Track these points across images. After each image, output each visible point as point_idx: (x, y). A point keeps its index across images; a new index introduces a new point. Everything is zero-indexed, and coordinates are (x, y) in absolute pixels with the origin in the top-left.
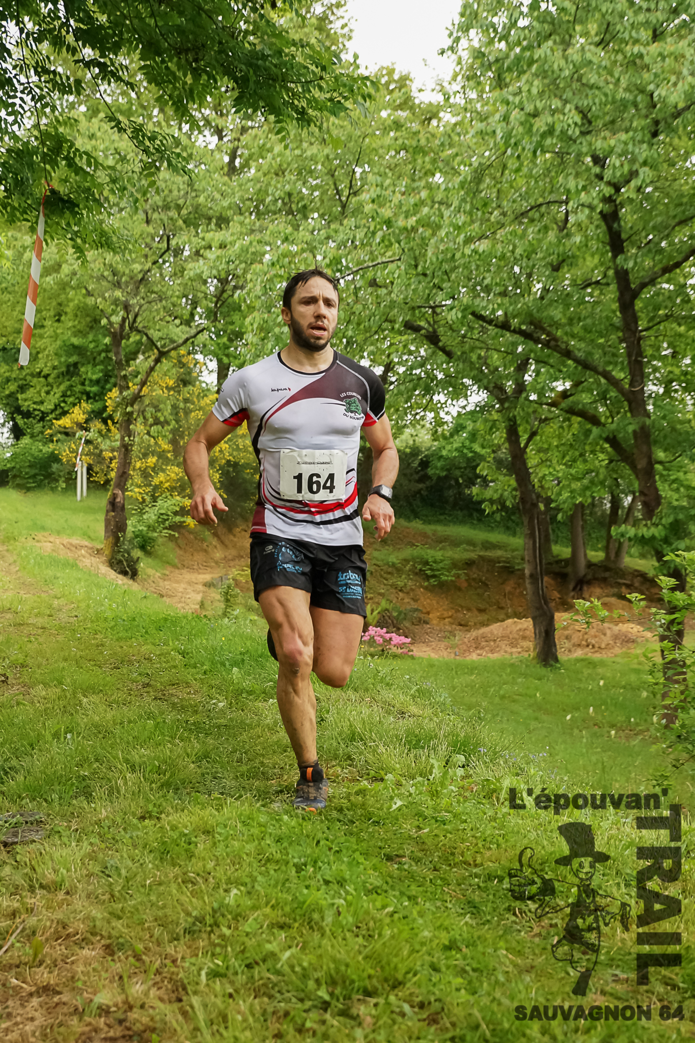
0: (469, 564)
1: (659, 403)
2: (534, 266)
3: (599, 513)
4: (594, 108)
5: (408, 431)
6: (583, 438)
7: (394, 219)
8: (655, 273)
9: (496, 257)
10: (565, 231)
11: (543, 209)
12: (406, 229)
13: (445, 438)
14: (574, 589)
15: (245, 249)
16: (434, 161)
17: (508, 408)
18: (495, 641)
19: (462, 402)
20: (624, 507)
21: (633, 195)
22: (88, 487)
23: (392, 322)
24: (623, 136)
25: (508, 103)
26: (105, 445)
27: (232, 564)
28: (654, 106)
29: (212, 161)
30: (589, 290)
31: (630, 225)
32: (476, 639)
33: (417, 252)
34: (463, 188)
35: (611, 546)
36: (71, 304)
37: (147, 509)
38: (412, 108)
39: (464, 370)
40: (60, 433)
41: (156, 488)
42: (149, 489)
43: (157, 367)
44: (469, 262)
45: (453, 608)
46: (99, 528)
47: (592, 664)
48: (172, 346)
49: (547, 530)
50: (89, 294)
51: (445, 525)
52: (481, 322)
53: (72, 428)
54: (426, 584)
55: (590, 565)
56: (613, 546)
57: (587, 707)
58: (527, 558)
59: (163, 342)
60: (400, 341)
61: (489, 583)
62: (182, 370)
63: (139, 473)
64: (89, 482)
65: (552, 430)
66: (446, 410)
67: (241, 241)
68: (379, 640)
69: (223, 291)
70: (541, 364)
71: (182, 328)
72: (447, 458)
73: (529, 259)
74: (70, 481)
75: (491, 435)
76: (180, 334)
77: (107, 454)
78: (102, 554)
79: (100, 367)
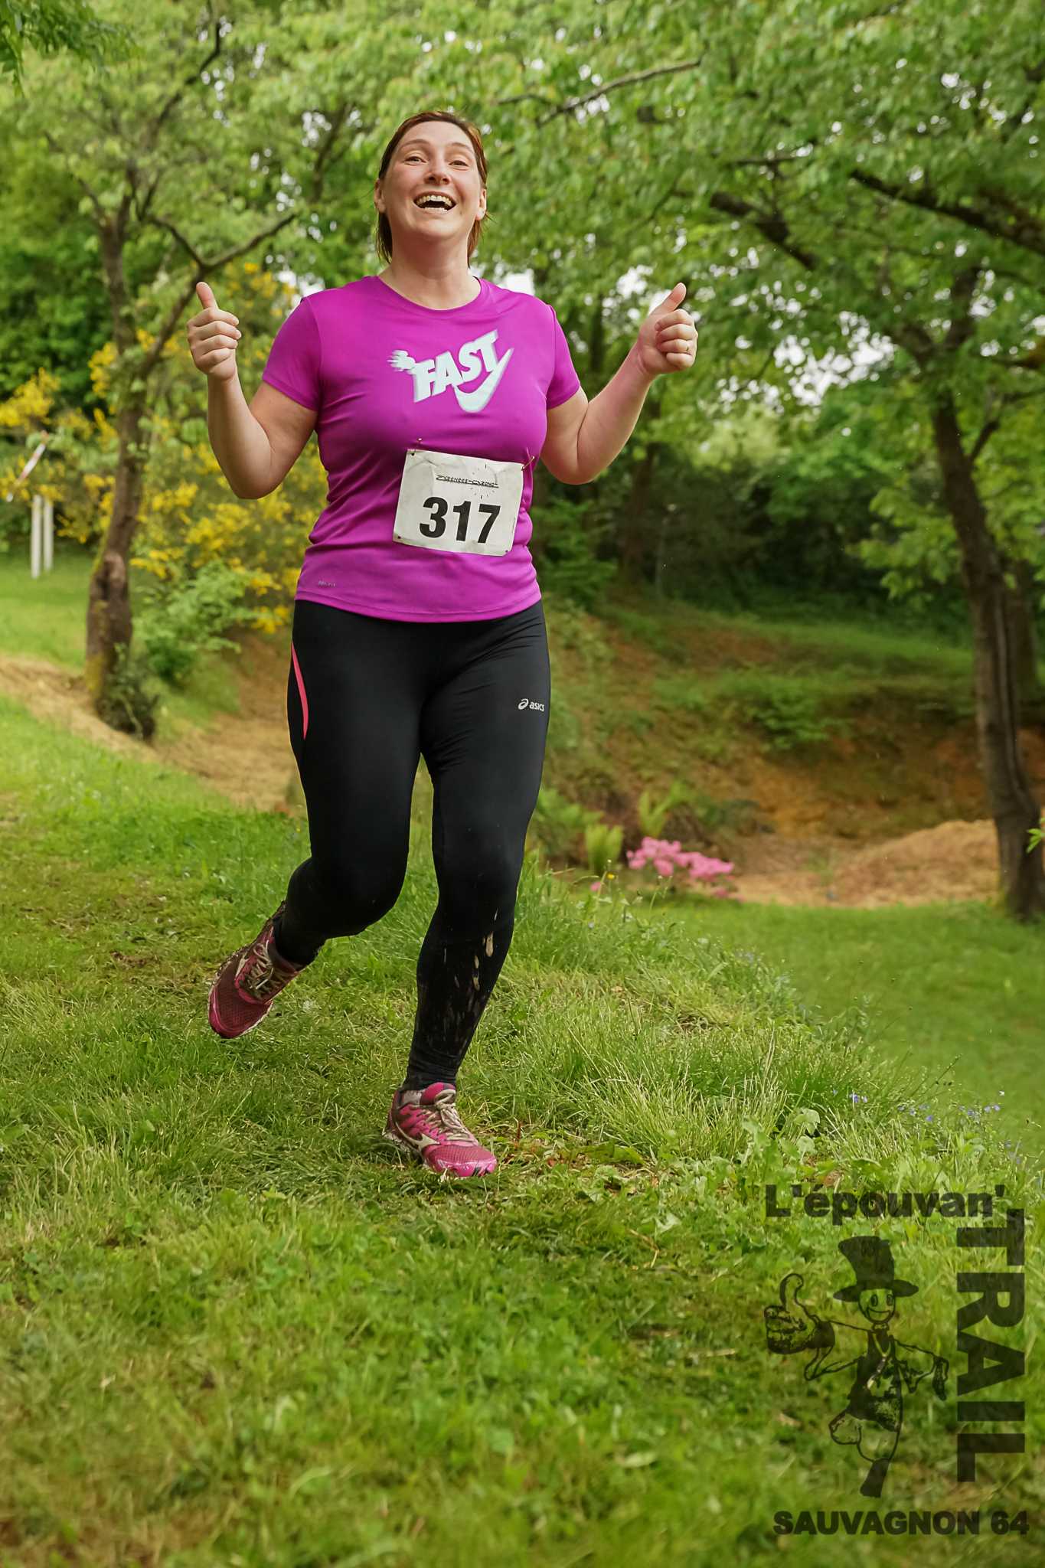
0: (860, 705)
2: (985, 71)
5: (725, 427)
9: (902, 55)
13: (804, 438)
15: (375, 48)
17: (933, 374)
18: (915, 869)
19: (841, 364)
22: (56, 551)
23: (686, 195)
26: (88, 461)
32: (875, 866)
33: (736, 48)
36: (21, 171)
37: (176, 594)
39: (839, 293)
41: (195, 550)
42: (179, 553)
44: (847, 66)
45: (823, 800)
46: (76, 635)
48: (226, 254)
49: (1025, 633)
50: (54, 147)
51: (807, 623)
52: (877, 194)
53: (20, 427)
54: (766, 748)
58: (980, 691)
59: (208, 246)
60: (706, 237)
61: (903, 746)
62: (249, 305)
63: (160, 519)
64: (57, 539)
65: (1030, 419)
66: (806, 379)
67: (368, 33)
68: (665, 866)
69: (330, 139)
70: (1004, 280)
71: (249, 215)
72: (808, 481)
73: (976, 56)
74: (19, 537)
75: (901, 431)
76: (244, 229)
77: (94, 481)
78: (82, 689)
79: (80, 300)
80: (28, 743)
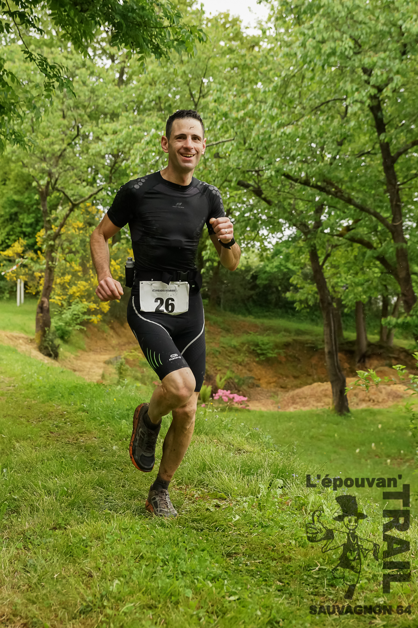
0: (287, 345)
1: (414, 233)
2: (325, 142)
3: (375, 309)
4: (362, 37)
6: (361, 258)
7: (229, 113)
8: (407, 146)
9: (298, 137)
10: (345, 119)
11: (330, 104)
12: (237, 119)
14: (359, 361)
15: (129, 134)
16: (256, 74)
17: (310, 239)
18: (305, 398)
19: (279, 235)
20: (391, 304)
21: (390, 94)
22: (25, 297)
23: (230, 181)
24: (382, 55)
25: (304, 35)
26: (35, 267)
27: (123, 348)
28: (403, 35)
29: (107, 76)
30: (363, 158)
31: (389, 114)
32: (292, 397)
33: (246, 134)
34: (275, 91)
35: (384, 331)
36: (13, 173)
37: (65, 311)
38: (241, 40)
39: (279, 213)
40: (5, 260)
41: (71, 296)
42: (65, 297)
43: (71, 215)
44: (281, 140)
45: (276, 376)
46: (32, 325)
47: (372, 413)
48: (81, 200)
49: (339, 321)
50: (24, 165)
51: (270, 319)
52: (290, 181)
53: (13, 257)
54: (257, 359)
55: (370, 345)
56: (385, 332)
57: (370, 443)
58: (326, 341)
59: (75, 198)
60: (236, 195)
61: (300, 358)
62: (88, 216)
63: (59, 286)
64: (25, 293)
65: (340, 253)
66: (268, 240)
67: (127, 129)
68: (225, 399)
69: (115, 163)
70: (332, 209)
71: (88, 187)
72: (269, 273)
73: (321, 137)
74: (13, 293)
75: (299, 257)
76: (86, 192)
77: (38, 274)
78: (34, 342)
79: (33, 215)
80: (17, 361)
